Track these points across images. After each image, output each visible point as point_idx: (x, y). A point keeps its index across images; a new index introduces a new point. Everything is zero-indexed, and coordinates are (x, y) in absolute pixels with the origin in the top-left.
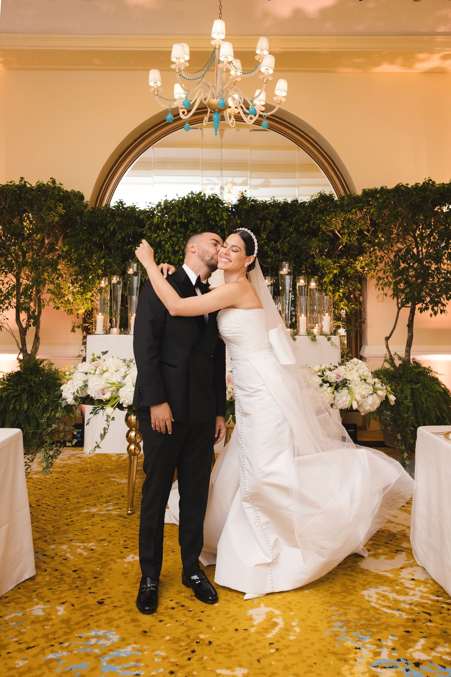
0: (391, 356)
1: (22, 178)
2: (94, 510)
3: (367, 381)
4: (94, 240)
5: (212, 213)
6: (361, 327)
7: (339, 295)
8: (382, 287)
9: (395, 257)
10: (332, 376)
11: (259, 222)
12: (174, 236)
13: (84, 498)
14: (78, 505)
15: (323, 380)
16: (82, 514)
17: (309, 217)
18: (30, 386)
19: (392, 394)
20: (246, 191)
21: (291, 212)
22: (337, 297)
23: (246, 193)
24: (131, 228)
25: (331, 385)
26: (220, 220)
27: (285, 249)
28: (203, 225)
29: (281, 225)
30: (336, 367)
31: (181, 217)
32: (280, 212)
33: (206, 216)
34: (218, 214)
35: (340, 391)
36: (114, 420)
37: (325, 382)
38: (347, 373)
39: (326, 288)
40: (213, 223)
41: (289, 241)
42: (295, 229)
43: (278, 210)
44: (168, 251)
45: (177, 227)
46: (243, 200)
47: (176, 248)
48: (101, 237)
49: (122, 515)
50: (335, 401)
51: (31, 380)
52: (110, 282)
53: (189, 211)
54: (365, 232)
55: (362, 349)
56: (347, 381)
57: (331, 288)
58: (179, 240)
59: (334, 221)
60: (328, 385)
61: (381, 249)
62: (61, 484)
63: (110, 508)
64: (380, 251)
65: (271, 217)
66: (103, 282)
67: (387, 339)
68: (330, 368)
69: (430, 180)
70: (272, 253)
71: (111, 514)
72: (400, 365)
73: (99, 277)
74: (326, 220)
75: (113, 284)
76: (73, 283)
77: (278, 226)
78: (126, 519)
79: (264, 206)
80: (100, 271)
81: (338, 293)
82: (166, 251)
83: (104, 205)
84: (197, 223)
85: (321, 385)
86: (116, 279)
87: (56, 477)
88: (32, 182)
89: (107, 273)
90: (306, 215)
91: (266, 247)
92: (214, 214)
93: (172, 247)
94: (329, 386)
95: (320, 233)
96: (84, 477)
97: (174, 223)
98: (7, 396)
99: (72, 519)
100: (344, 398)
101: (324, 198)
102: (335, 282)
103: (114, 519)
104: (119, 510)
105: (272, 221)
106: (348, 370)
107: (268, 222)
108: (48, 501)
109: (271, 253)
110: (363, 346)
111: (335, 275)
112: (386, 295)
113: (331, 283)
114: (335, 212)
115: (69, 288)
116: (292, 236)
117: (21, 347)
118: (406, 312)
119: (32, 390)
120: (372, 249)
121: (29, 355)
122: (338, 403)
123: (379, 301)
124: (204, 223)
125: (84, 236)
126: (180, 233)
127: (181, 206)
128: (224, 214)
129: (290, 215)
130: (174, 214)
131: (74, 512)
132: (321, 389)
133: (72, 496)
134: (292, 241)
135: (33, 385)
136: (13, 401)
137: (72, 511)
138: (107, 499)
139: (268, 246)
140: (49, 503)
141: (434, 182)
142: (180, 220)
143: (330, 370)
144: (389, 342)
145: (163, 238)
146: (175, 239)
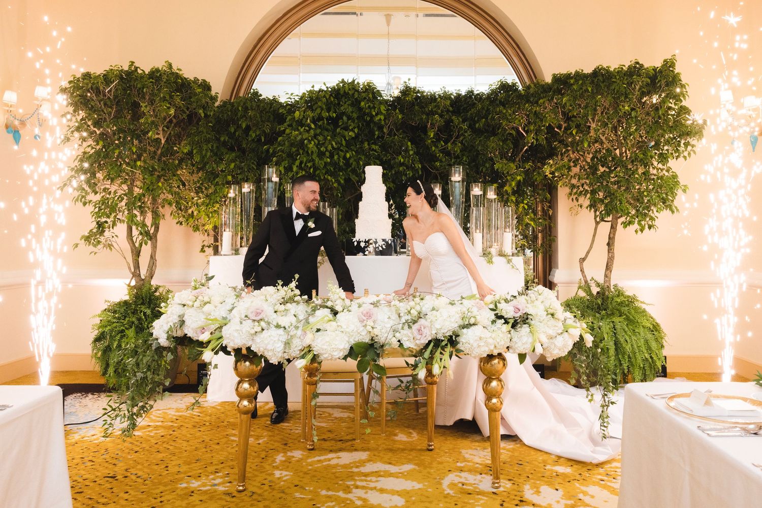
0: (586, 282)
2: (195, 484)
3: (555, 316)
4: (222, 139)
5: (367, 105)
6: (550, 246)
7: (523, 207)
8: (576, 198)
9: (592, 159)
10: (508, 311)
11: (424, 117)
12: (321, 134)
13: (187, 466)
14: (177, 477)
15: (496, 315)
16: (178, 492)
17: (486, 111)
18: (139, 319)
19: (589, 332)
20: (409, 79)
21: (465, 106)
22: (520, 210)
23: (410, 82)
24: (267, 125)
25: (506, 322)
26: (377, 114)
27: (457, 151)
28: (356, 121)
29: (452, 121)
30: (515, 297)
31: (329, 110)
32: (451, 105)
33: (360, 109)
34: (374, 108)
35: (519, 329)
36: (217, 368)
37: (499, 317)
38: (528, 305)
39: (508, 198)
40: (368, 119)
41: (462, 140)
42: (470, 127)
43: (448, 103)
44: (312, 152)
45: (324, 123)
46: (407, 91)
48: (231, 136)
49: (230, 492)
50: (512, 342)
51: (141, 311)
52: (240, 191)
53: (339, 104)
54: (556, 129)
55: (551, 273)
56: (529, 316)
57: (514, 199)
58: (325, 139)
59: (517, 115)
60: (503, 321)
61: (575, 150)
62: (165, 445)
63: (217, 482)
64: (574, 152)
65: (439, 111)
66: (232, 191)
67: (582, 260)
68: (507, 299)
69: (637, 63)
70: (441, 155)
71: (215, 491)
72: (598, 293)
73: (228, 185)
74: (507, 114)
75: (244, 193)
76: (197, 193)
77: (448, 122)
78: (234, 499)
79: (432, 98)
80: (229, 178)
81: (522, 205)
82: (310, 152)
84: (349, 118)
85: (493, 322)
86: (249, 187)
87: (162, 434)
88: (143, 67)
89: (239, 180)
90: (483, 108)
91: (433, 148)
92: (369, 106)
93: (317, 148)
94: (504, 323)
95: (500, 130)
96: (198, 434)
97: (320, 118)
98: (111, 331)
99: (162, 499)
100: (525, 339)
101: (505, 87)
102: (519, 192)
103: (218, 499)
104: (228, 484)
105: (441, 116)
106: (529, 302)
107: (436, 117)
108: (140, 470)
109: (439, 156)
110: (553, 269)
111: (519, 182)
112: (581, 206)
113: (514, 193)
114: (519, 104)
115: (193, 198)
116: (466, 134)
117: (133, 270)
118: (605, 227)
119: (141, 324)
120: (564, 150)
121: (143, 280)
122: (516, 346)
123: (573, 215)
124: (358, 118)
125: (209, 134)
126: (327, 130)
127: (330, 97)
128: (383, 108)
129: (464, 109)
130: (320, 107)
131: (169, 487)
132: (494, 327)
133: (174, 463)
134: (466, 141)
135: (143, 317)
136: (118, 337)
137: (165, 486)
138: (217, 467)
139: (437, 147)
140: (140, 473)
141: (642, 66)
142: (327, 114)
143: (506, 301)
144: (585, 263)
145: (306, 136)
146: (320, 138)
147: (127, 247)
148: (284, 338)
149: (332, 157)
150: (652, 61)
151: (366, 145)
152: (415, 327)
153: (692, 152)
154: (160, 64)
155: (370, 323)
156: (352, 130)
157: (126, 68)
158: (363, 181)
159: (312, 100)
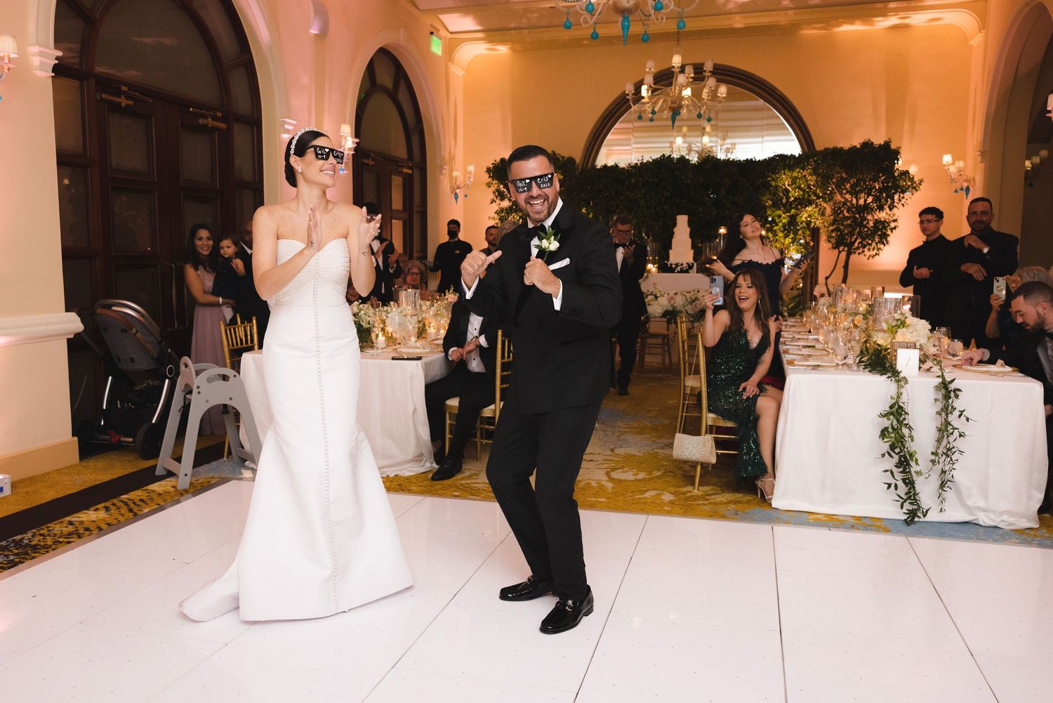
12: (648, 194)
31: (653, 177)
33: (675, 176)
40: (680, 182)
47: (649, 204)
55: (815, 288)
58: (651, 197)
61: (825, 201)
67: (827, 278)
69: (869, 141)
74: (776, 177)
83: (590, 166)
84: (667, 182)
105: (731, 178)
107: (727, 179)
110: (816, 285)
114: (784, 170)
118: (844, 254)
126: (652, 191)
127: (654, 167)
141: (872, 143)
142: (652, 180)
144: (828, 281)
145: (639, 195)
149: (655, 209)
150: (878, 140)
151: (678, 199)
152: (693, 304)
153: (905, 204)
155: (673, 301)
156: (669, 191)
158: (675, 225)
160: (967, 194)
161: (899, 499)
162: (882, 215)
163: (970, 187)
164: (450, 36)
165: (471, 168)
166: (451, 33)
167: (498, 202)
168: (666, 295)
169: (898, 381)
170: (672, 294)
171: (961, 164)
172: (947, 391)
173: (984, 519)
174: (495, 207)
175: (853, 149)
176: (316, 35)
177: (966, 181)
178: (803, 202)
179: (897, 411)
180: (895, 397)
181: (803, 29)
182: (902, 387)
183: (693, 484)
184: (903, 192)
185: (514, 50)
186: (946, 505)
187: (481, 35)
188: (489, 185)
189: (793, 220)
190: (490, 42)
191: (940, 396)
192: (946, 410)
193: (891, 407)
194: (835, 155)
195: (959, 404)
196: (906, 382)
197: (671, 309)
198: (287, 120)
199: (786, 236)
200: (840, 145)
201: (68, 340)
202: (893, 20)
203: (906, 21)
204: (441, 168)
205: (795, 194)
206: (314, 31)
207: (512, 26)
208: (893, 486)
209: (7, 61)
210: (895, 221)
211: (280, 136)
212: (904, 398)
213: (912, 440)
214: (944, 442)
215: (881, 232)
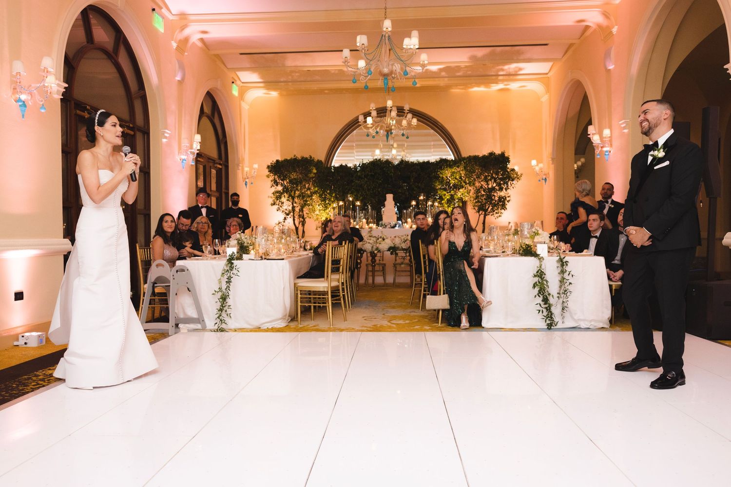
1: (295, 156)
11: (409, 173)
21: (426, 167)
23: (403, 157)
26: (390, 173)
27: (422, 187)
28: (382, 176)
29: (421, 175)
31: (370, 172)
33: (384, 170)
40: (387, 175)
43: (419, 167)
46: (402, 162)
47: (369, 188)
52: (338, 204)
54: (462, 178)
59: (447, 172)
61: (470, 186)
66: (334, 204)
73: (333, 202)
74: (443, 171)
76: (319, 205)
77: (419, 175)
79: (413, 164)
80: (333, 199)
83: (329, 166)
86: (341, 203)
88: (299, 157)
89: (337, 199)
90: (433, 169)
95: (441, 178)
105: (416, 173)
107: (414, 173)
109: (415, 189)
114: (447, 168)
115: (318, 208)
118: (482, 217)
120: (466, 186)
126: (371, 180)
127: (371, 166)
128: (393, 169)
141: (495, 153)
145: (363, 183)
146: (368, 183)
147: (294, 228)
148: (372, 246)
149: (373, 190)
150: (498, 152)
151: (386, 185)
152: (406, 243)
153: (514, 187)
154: (307, 156)
155: (394, 241)
156: (381, 180)
157: (293, 158)
158: (385, 200)
159: (364, 166)
160: (546, 182)
161: (544, 317)
162: (502, 194)
163: (547, 178)
164: (242, 84)
165: (256, 166)
166: (243, 83)
167: (275, 187)
168: (389, 238)
169: (540, 259)
170: (393, 237)
171: (541, 165)
172: (562, 263)
173: (583, 325)
174: (273, 189)
175: (484, 157)
176: (179, 81)
177: (545, 175)
178: (457, 187)
179: (540, 274)
180: (539, 266)
181: (452, 88)
182: (542, 261)
183: (438, 323)
184: (513, 180)
185: (281, 95)
186: (565, 320)
187: (262, 85)
188: (268, 176)
189: (452, 196)
190: (268, 89)
191: (559, 265)
192: (563, 272)
193: (537, 272)
194: (474, 160)
195: (568, 269)
196: (543, 259)
197: (393, 246)
198: (167, 131)
199: (449, 206)
200: (477, 154)
201: (64, 255)
202: (501, 86)
203: (508, 87)
204: (238, 165)
205: (452, 182)
206: (178, 78)
207: (282, 80)
208: (541, 311)
209: (50, 88)
210: (509, 197)
211: (161, 140)
212: (543, 267)
213: (548, 287)
214: (562, 288)
215: (502, 203)
